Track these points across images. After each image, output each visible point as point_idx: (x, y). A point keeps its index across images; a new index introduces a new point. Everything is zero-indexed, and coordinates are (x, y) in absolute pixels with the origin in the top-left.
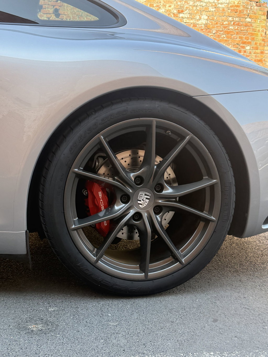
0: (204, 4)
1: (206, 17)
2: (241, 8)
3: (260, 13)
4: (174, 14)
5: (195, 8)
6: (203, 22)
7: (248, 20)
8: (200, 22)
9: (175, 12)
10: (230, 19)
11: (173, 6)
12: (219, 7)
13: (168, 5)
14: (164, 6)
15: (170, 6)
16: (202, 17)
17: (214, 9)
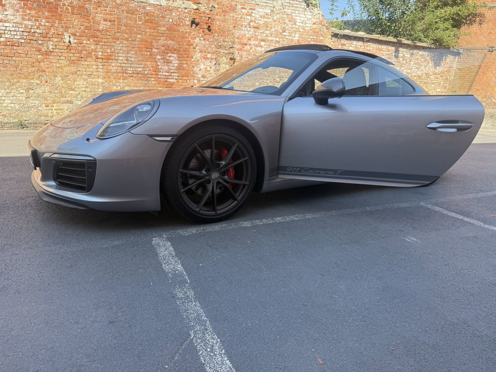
0: (297, 27)
1: (298, 36)
2: (318, 30)
3: (328, 34)
4: (280, 33)
5: (292, 29)
6: (297, 38)
7: (321, 38)
8: (295, 39)
9: (281, 31)
10: (312, 37)
11: (279, 27)
12: (305, 29)
13: (276, 27)
14: (275, 27)
15: (278, 27)
16: (296, 35)
17: (303, 30)
